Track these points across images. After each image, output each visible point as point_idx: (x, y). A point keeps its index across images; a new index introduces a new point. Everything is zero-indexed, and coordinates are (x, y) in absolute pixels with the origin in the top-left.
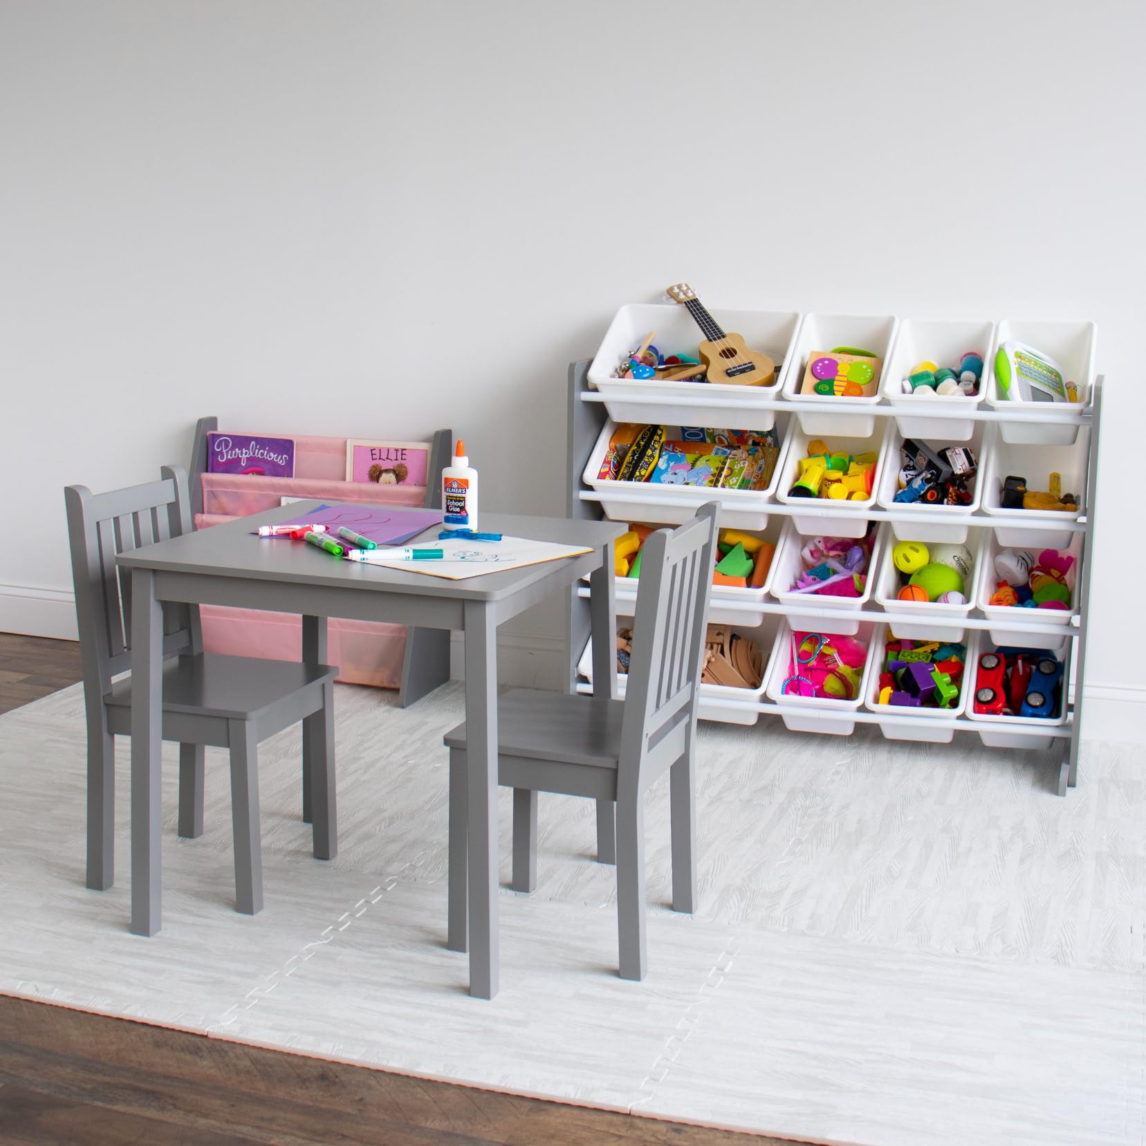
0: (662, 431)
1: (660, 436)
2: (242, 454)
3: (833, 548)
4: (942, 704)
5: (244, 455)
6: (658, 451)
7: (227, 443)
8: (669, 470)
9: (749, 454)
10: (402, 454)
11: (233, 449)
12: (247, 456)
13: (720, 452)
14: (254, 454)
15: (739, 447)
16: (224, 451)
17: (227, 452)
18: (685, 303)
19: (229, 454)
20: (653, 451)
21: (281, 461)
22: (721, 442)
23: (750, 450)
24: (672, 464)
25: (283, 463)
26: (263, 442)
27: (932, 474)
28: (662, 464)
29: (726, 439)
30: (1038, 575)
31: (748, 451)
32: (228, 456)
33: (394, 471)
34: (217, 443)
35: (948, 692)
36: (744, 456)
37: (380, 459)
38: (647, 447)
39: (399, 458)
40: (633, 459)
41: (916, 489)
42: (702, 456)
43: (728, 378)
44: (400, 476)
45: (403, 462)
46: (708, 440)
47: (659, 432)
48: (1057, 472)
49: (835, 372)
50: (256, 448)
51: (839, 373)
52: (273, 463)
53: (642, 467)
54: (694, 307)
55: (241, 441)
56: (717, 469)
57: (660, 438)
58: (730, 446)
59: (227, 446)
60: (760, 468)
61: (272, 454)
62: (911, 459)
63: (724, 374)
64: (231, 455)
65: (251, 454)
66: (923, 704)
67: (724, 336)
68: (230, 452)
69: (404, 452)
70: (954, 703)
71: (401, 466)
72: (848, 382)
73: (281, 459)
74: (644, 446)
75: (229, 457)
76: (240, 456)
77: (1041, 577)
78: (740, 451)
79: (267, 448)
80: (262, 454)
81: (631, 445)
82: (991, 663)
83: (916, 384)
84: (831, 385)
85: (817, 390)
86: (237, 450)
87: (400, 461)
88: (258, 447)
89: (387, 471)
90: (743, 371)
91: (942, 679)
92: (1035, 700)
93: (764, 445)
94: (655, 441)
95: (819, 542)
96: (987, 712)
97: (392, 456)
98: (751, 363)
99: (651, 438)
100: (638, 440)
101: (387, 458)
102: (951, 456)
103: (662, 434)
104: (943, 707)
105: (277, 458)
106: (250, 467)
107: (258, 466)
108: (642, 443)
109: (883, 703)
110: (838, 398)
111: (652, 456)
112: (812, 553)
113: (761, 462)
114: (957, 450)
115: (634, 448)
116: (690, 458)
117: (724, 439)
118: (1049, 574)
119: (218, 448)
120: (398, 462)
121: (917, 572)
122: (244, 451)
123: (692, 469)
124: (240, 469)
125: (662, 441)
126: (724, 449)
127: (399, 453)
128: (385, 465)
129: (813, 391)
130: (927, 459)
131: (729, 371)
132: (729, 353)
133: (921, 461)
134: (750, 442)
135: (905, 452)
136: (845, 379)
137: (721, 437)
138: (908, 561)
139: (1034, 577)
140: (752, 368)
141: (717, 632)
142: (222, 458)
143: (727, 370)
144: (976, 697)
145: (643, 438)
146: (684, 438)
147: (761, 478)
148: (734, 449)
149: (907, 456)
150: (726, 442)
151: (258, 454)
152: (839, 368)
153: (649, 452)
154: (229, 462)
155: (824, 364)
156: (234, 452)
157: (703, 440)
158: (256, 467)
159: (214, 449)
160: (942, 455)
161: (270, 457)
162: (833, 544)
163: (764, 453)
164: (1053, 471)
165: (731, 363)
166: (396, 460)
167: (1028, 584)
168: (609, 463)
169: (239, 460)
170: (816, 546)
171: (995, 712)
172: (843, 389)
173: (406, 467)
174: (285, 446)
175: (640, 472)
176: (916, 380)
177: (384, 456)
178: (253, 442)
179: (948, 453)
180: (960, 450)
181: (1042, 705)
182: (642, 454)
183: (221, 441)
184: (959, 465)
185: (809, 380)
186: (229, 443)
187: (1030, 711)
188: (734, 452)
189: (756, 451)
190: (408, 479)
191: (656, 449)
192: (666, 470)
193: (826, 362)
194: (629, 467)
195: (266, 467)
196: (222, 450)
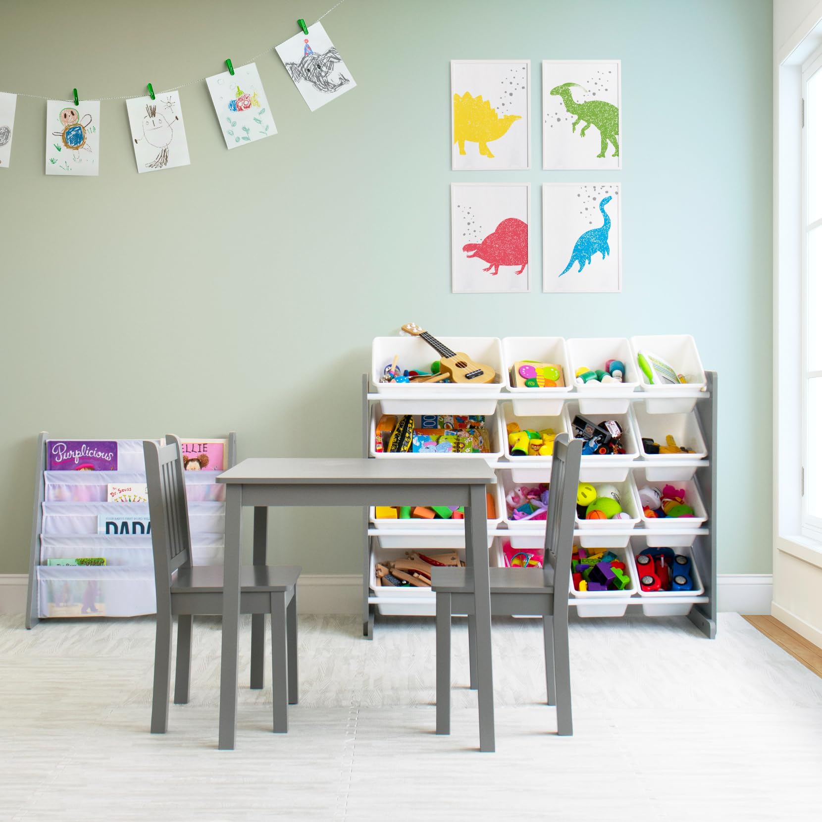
0: (412, 420)
1: (412, 424)
2: (75, 454)
3: (528, 494)
4: (621, 588)
5: (77, 455)
6: (411, 434)
7: (62, 448)
8: (422, 445)
9: (470, 434)
10: (204, 447)
11: (67, 451)
12: (80, 456)
13: (449, 434)
14: (85, 454)
15: (461, 430)
16: (60, 454)
17: (63, 454)
18: (420, 335)
19: (65, 456)
20: (409, 434)
21: (108, 457)
22: (448, 427)
23: (470, 431)
24: (422, 442)
25: (109, 459)
26: (91, 445)
27: (601, 437)
28: (416, 442)
29: (452, 425)
30: (667, 501)
31: (468, 432)
32: (63, 457)
33: (198, 460)
34: (55, 447)
35: (624, 580)
36: (467, 435)
37: (187, 451)
38: (405, 431)
39: (202, 450)
40: (397, 440)
41: (592, 448)
42: (441, 436)
43: (467, 380)
44: (203, 463)
45: (205, 453)
46: (439, 427)
47: (411, 421)
48: (671, 435)
49: (535, 374)
50: (87, 450)
51: (538, 374)
52: (101, 459)
53: (404, 445)
54: (426, 337)
55: (74, 446)
56: (455, 443)
57: (412, 426)
58: (454, 430)
59: (62, 450)
60: (481, 442)
61: (100, 453)
62: (580, 430)
63: (465, 378)
64: (66, 456)
65: (83, 454)
66: (609, 589)
67: (455, 354)
68: (65, 454)
69: (205, 446)
70: (628, 587)
71: (203, 456)
72: (545, 379)
73: (108, 456)
74: (403, 431)
75: (65, 458)
76: (74, 456)
77: (670, 502)
78: (463, 432)
79: (96, 449)
80: (92, 454)
81: (393, 432)
82: (644, 560)
83: (587, 380)
84: (536, 382)
85: (527, 385)
86: (71, 452)
87: (202, 453)
88: (88, 448)
89: (192, 460)
90: (476, 375)
91: (618, 572)
92: (681, 580)
93: (478, 428)
94: (409, 428)
95: (519, 490)
96: (651, 591)
97: (197, 449)
98: (480, 370)
99: (406, 426)
100: (397, 428)
101: (192, 451)
102: (609, 426)
103: (412, 423)
104: (622, 590)
105: (104, 456)
106: (81, 464)
107: (88, 463)
108: (402, 429)
109: (582, 590)
110: (541, 389)
111: (409, 437)
112: (513, 498)
113: (480, 438)
114: (611, 422)
115: (396, 432)
116: (433, 437)
117: (450, 425)
118: (675, 500)
119: (55, 451)
120: (200, 454)
121: (593, 503)
122: (77, 452)
123: (438, 444)
124: (74, 466)
125: (413, 427)
126: (451, 432)
127: (202, 447)
128: (191, 456)
129: (525, 386)
130: (594, 429)
131: (468, 376)
132: (461, 365)
133: (589, 430)
134: (469, 426)
135: (576, 426)
136: (543, 378)
137: (448, 424)
138: (585, 496)
139: (664, 503)
140: (482, 373)
141: (451, 557)
142: (59, 458)
143: (466, 375)
144: (642, 583)
145: (401, 426)
146: (423, 426)
147: (484, 447)
148: (458, 432)
149: (577, 428)
150: (451, 427)
151: (88, 454)
152: (536, 371)
153: (407, 435)
154: (64, 461)
155: (526, 370)
156: (68, 454)
157: (436, 427)
158: (88, 464)
159: (51, 452)
160: (603, 425)
161: (98, 455)
162: (528, 491)
163: (479, 432)
164: (667, 435)
165: (466, 371)
166: (200, 452)
167: (661, 507)
168: (380, 443)
169: (73, 459)
170: (516, 493)
171: (656, 590)
172: (544, 384)
173: (207, 457)
174: (111, 447)
175: (403, 448)
176: (585, 377)
177: (190, 449)
178: (84, 445)
179: (607, 424)
180: (613, 422)
181: (685, 584)
182: (403, 436)
183: (58, 446)
184: (614, 432)
185: (519, 380)
186: (64, 447)
187: (679, 588)
188: (459, 433)
189: (474, 432)
190: (209, 465)
191: (410, 433)
192: (420, 446)
193: (527, 368)
194: (396, 446)
195: (95, 463)
196: (58, 453)
